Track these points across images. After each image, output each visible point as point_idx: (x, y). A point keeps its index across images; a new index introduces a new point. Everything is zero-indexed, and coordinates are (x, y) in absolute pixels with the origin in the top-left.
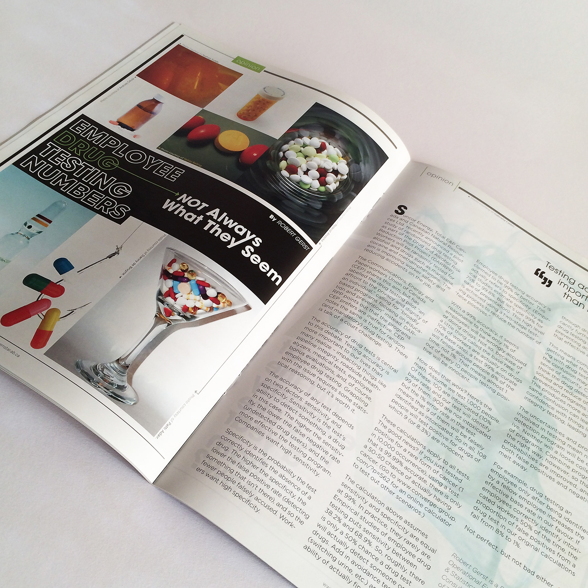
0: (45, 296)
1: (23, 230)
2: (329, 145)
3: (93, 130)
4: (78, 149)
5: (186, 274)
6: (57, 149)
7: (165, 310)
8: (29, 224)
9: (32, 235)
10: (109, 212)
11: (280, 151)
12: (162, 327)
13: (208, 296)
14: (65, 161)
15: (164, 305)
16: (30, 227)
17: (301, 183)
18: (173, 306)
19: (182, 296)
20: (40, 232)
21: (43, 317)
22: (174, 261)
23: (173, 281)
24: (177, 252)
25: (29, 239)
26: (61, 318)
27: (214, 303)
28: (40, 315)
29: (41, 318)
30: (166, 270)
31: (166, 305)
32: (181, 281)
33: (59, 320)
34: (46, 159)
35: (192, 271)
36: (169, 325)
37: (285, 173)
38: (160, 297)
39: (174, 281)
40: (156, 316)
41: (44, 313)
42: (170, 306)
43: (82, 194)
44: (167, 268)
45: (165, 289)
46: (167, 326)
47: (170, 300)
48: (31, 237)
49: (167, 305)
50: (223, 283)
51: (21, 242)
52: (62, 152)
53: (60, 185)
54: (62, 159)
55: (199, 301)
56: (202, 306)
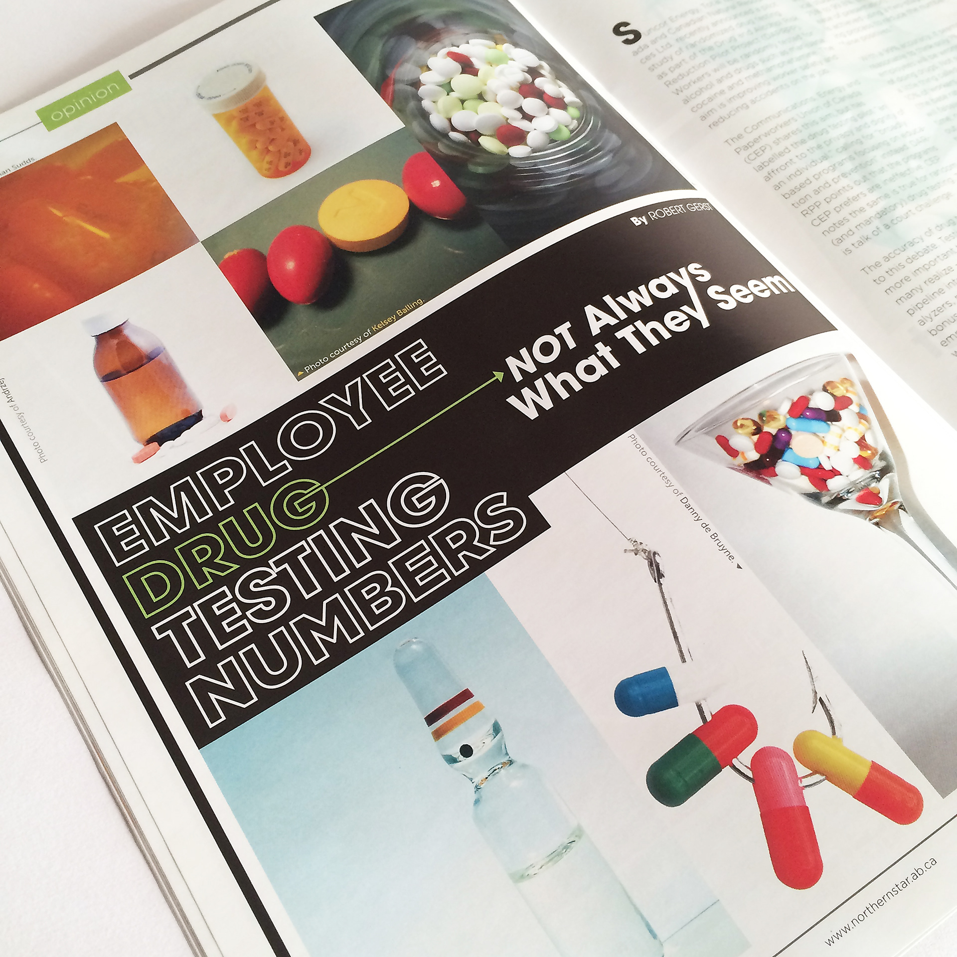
0: (745, 758)
1: (471, 771)
2: (458, 47)
3: (151, 510)
4: (210, 563)
5: (766, 429)
6: (187, 615)
7: (861, 500)
8: (456, 752)
9: (501, 749)
10: (492, 543)
11: (445, 135)
12: (906, 521)
13: (831, 411)
14: (244, 607)
15: (848, 499)
16: (467, 751)
17: (556, 137)
18: (854, 483)
19: (829, 457)
20: (497, 729)
21: (818, 777)
22: (723, 442)
23: (783, 461)
24: (698, 427)
25: (511, 762)
26: (834, 733)
27: (849, 407)
28: (806, 782)
29: (821, 781)
30: (745, 464)
31: (849, 495)
32: (787, 445)
33: (840, 740)
34: (214, 655)
35: (761, 416)
36: (901, 507)
37: (517, 151)
38: (825, 499)
39: (784, 458)
40: (877, 524)
41: (801, 770)
42: (854, 489)
43: (392, 594)
44: (740, 461)
45: (805, 483)
46: (906, 512)
47: (835, 485)
48: (507, 754)
49: (848, 492)
50: (800, 371)
51: (515, 784)
52: (206, 608)
53: (334, 641)
54: (232, 612)
55: (843, 431)
56: (856, 430)
